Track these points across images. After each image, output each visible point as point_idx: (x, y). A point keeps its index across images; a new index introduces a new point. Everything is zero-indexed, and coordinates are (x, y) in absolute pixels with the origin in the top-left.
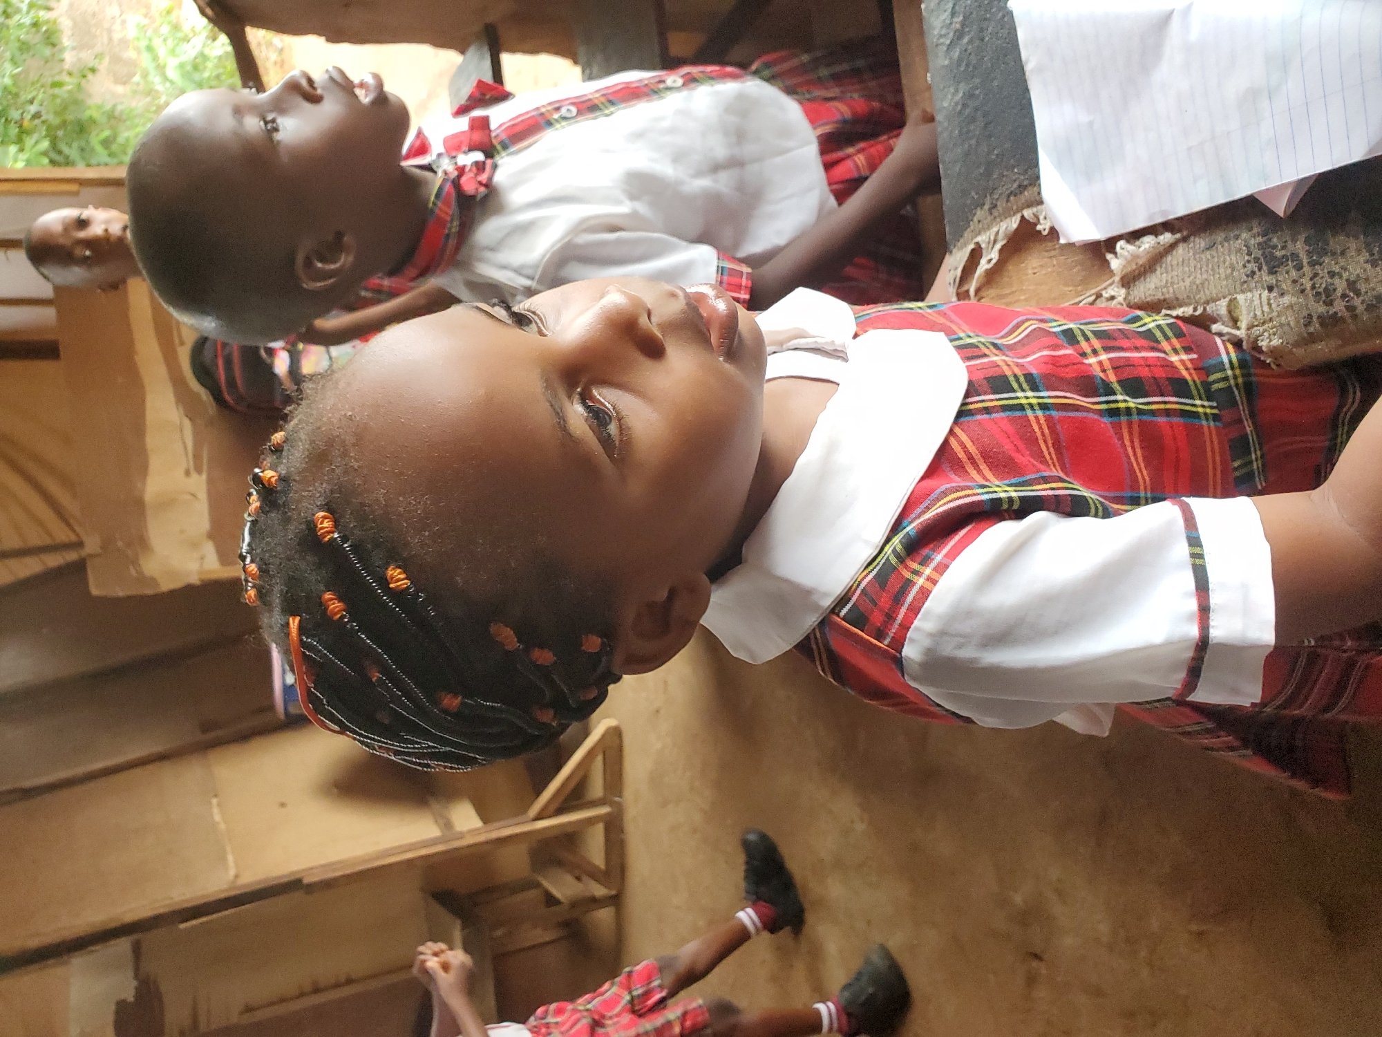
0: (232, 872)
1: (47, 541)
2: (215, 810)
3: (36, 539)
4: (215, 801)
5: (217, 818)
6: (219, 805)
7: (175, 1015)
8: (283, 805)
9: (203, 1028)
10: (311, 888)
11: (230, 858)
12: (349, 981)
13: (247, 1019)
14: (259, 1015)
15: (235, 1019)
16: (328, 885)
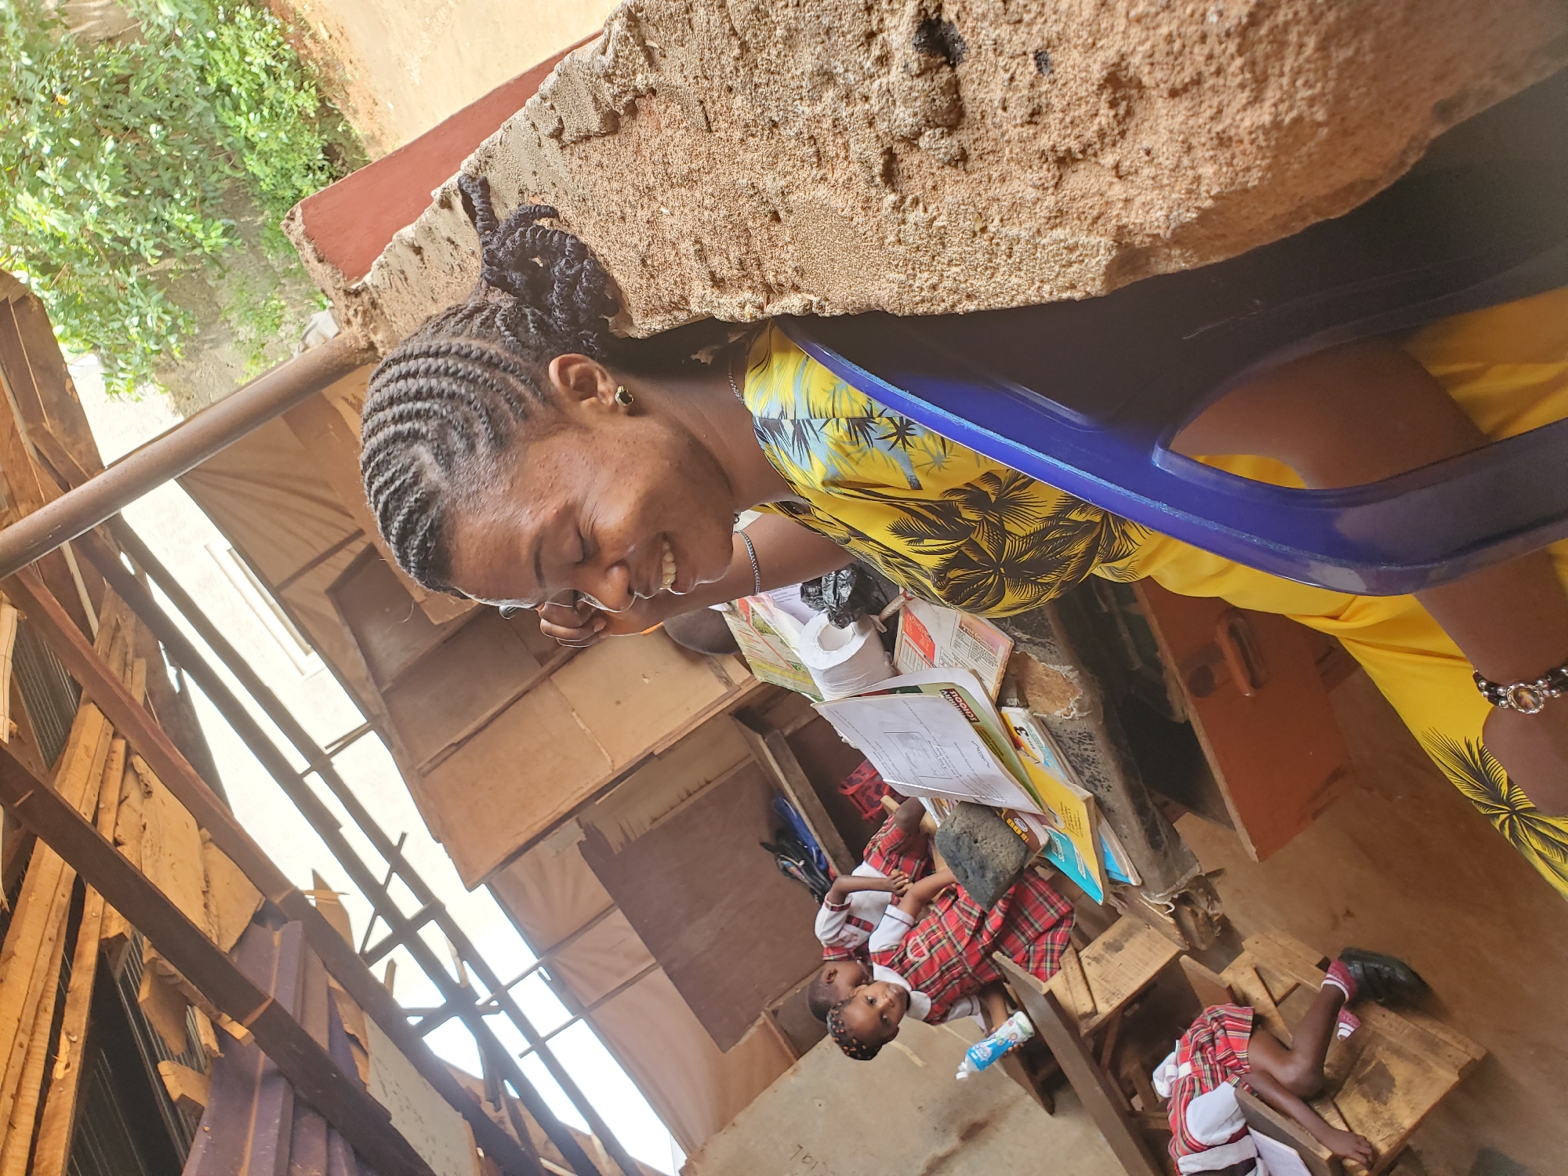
0: (609, 760)
1: (346, 535)
2: (578, 721)
3: (337, 539)
4: (574, 714)
5: (582, 726)
6: (578, 716)
7: (614, 838)
8: (618, 703)
9: (633, 838)
10: (660, 756)
11: (603, 750)
12: (708, 783)
13: (656, 825)
14: (662, 821)
15: (648, 829)
16: (670, 750)
